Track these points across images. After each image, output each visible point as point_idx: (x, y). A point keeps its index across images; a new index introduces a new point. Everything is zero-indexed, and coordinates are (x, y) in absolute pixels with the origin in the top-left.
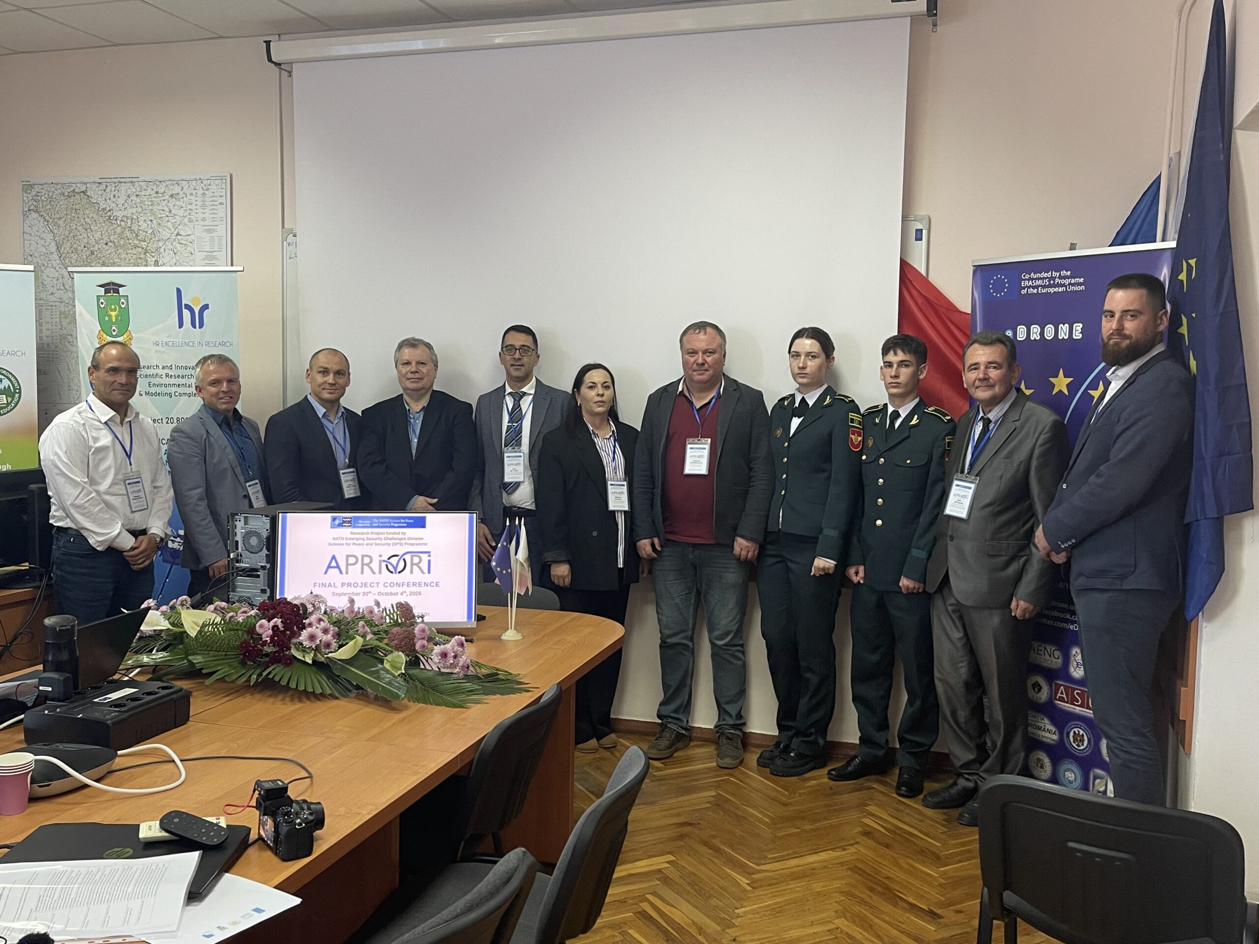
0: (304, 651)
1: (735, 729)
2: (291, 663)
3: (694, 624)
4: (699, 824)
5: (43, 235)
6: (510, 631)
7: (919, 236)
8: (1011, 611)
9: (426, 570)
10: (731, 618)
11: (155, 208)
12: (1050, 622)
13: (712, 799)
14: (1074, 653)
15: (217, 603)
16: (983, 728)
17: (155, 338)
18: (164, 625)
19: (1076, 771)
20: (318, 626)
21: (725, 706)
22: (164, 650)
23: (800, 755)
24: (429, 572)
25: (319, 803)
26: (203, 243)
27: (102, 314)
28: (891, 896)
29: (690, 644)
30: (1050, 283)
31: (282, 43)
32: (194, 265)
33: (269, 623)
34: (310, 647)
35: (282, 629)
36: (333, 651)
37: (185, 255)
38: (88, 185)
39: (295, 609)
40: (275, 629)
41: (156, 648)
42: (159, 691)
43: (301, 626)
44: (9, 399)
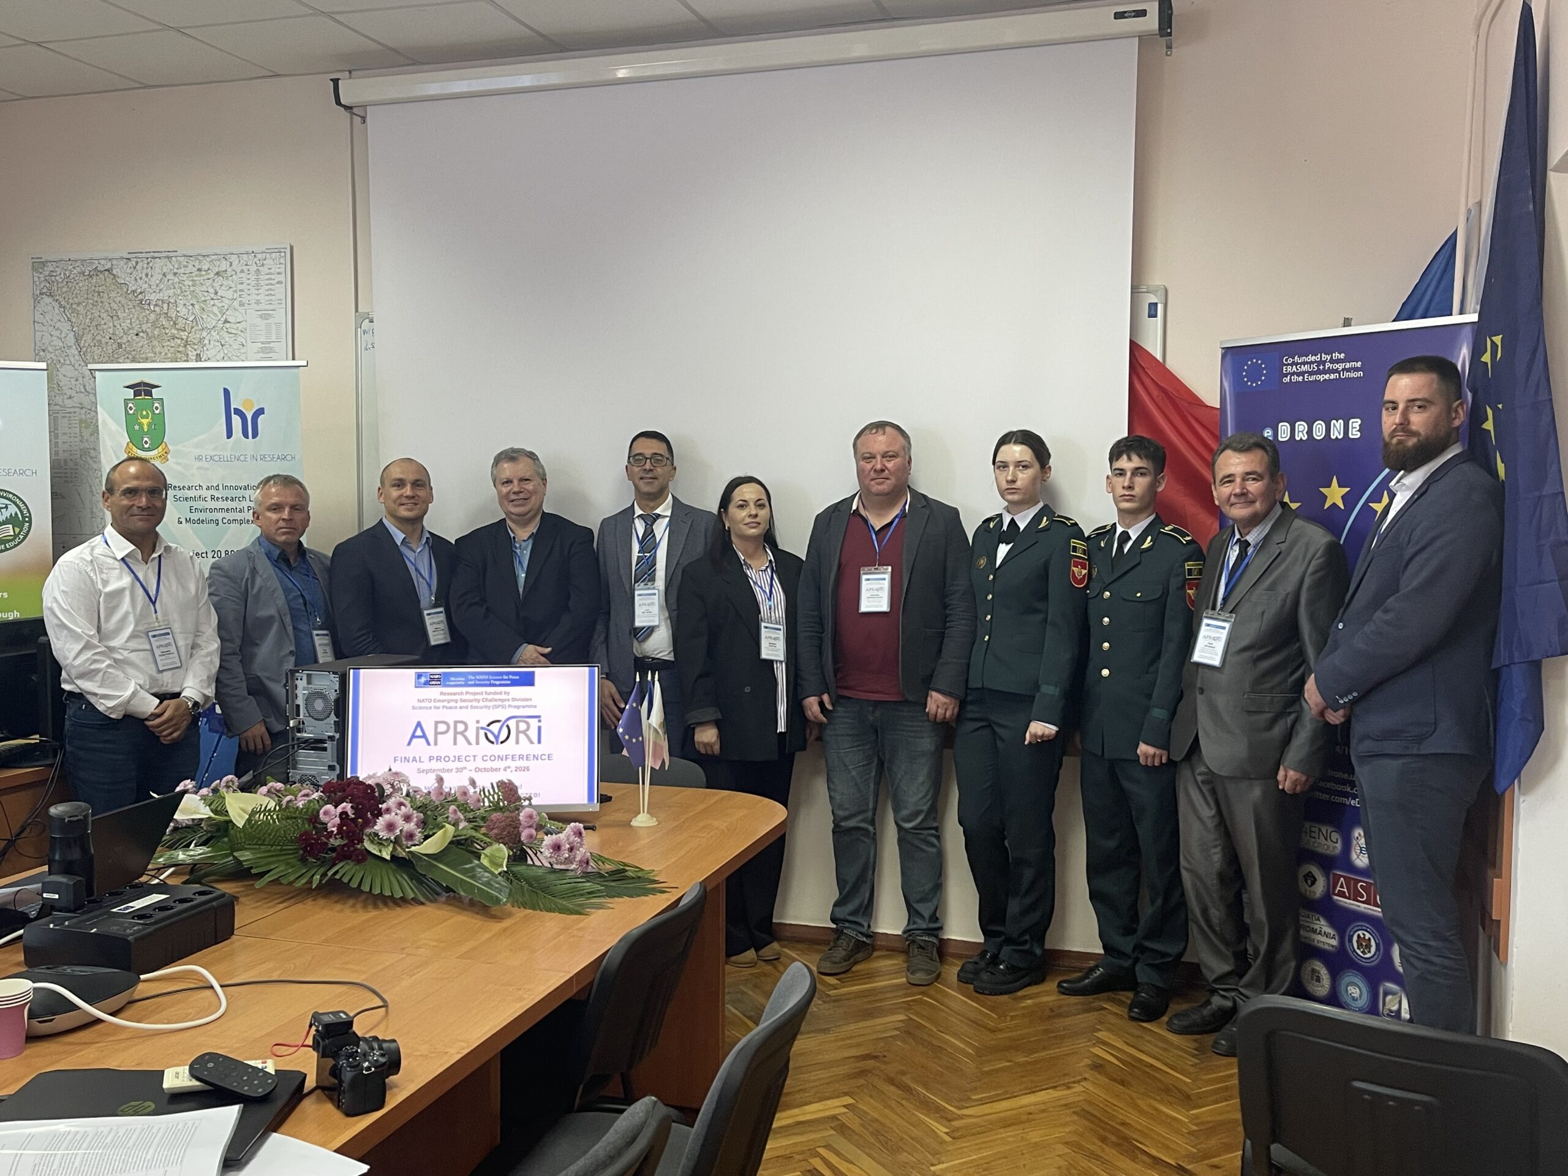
0: (381, 844)
1: (929, 935)
2: (364, 860)
3: (876, 802)
4: (884, 1056)
5: (58, 325)
6: (639, 816)
7: (1153, 312)
8: (1277, 783)
9: (535, 739)
10: (921, 795)
11: (198, 289)
12: (1325, 797)
13: (901, 1025)
14: (1356, 835)
15: (271, 784)
16: (1243, 931)
17: (197, 452)
18: (205, 812)
19: (1360, 984)
20: (398, 811)
21: (916, 906)
22: (204, 844)
23: (1011, 968)
24: (539, 742)
25: (394, 1041)
26: (258, 333)
27: (131, 422)
28: (1128, 1146)
29: (871, 828)
30: (1319, 369)
31: (351, 81)
32: (247, 360)
33: (335, 808)
34: (388, 839)
35: (352, 816)
36: (418, 843)
37: (235, 347)
38: (114, 262)
39: (369, 791)
40: (344, 816)
41: (195, 842)
42: (194, 897)
43: (376, 812)
44: (17, 530)
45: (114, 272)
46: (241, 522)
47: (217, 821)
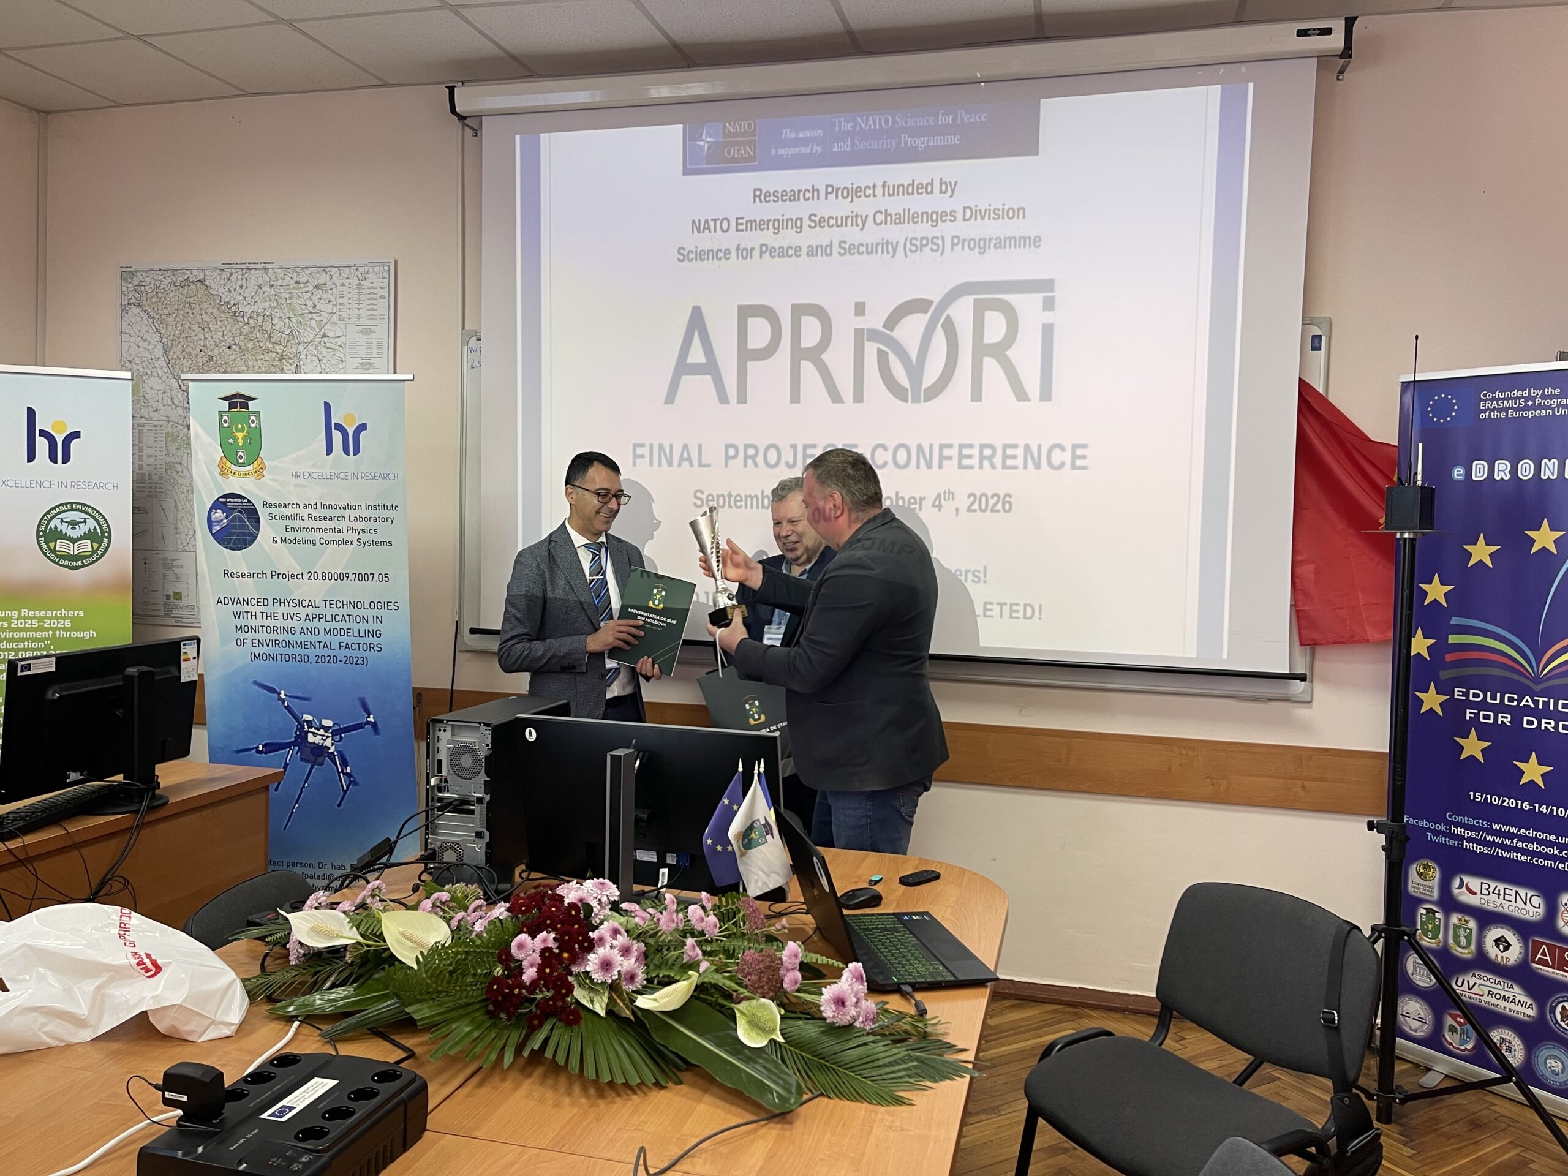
0: (593, 991)
2: (576, 1017)
5: (147, 336)
11: (295, 302)
12: (1526, 859)
15: (436, 895)
17: (295, 468)
18: (347, 936)
20: (615, 942)
22: (346, 983)
26: (358, 348)
27: (225, 435)
30: (1526, 405)
31: (464, 88)
32: (345, 373)
33: (533, 939)
34: (604, 983)
35: (557, 951)
36: (640, 987)
37: (333, 362)
38: (207, 272)
39: (573, 913)
40: (547, 954)
41: (333, 978)
42: (375, 1086)
43: (586, 945)
44: (96, 546)
45: (207, 283)
46: (339, 543)
47: (366, 948)
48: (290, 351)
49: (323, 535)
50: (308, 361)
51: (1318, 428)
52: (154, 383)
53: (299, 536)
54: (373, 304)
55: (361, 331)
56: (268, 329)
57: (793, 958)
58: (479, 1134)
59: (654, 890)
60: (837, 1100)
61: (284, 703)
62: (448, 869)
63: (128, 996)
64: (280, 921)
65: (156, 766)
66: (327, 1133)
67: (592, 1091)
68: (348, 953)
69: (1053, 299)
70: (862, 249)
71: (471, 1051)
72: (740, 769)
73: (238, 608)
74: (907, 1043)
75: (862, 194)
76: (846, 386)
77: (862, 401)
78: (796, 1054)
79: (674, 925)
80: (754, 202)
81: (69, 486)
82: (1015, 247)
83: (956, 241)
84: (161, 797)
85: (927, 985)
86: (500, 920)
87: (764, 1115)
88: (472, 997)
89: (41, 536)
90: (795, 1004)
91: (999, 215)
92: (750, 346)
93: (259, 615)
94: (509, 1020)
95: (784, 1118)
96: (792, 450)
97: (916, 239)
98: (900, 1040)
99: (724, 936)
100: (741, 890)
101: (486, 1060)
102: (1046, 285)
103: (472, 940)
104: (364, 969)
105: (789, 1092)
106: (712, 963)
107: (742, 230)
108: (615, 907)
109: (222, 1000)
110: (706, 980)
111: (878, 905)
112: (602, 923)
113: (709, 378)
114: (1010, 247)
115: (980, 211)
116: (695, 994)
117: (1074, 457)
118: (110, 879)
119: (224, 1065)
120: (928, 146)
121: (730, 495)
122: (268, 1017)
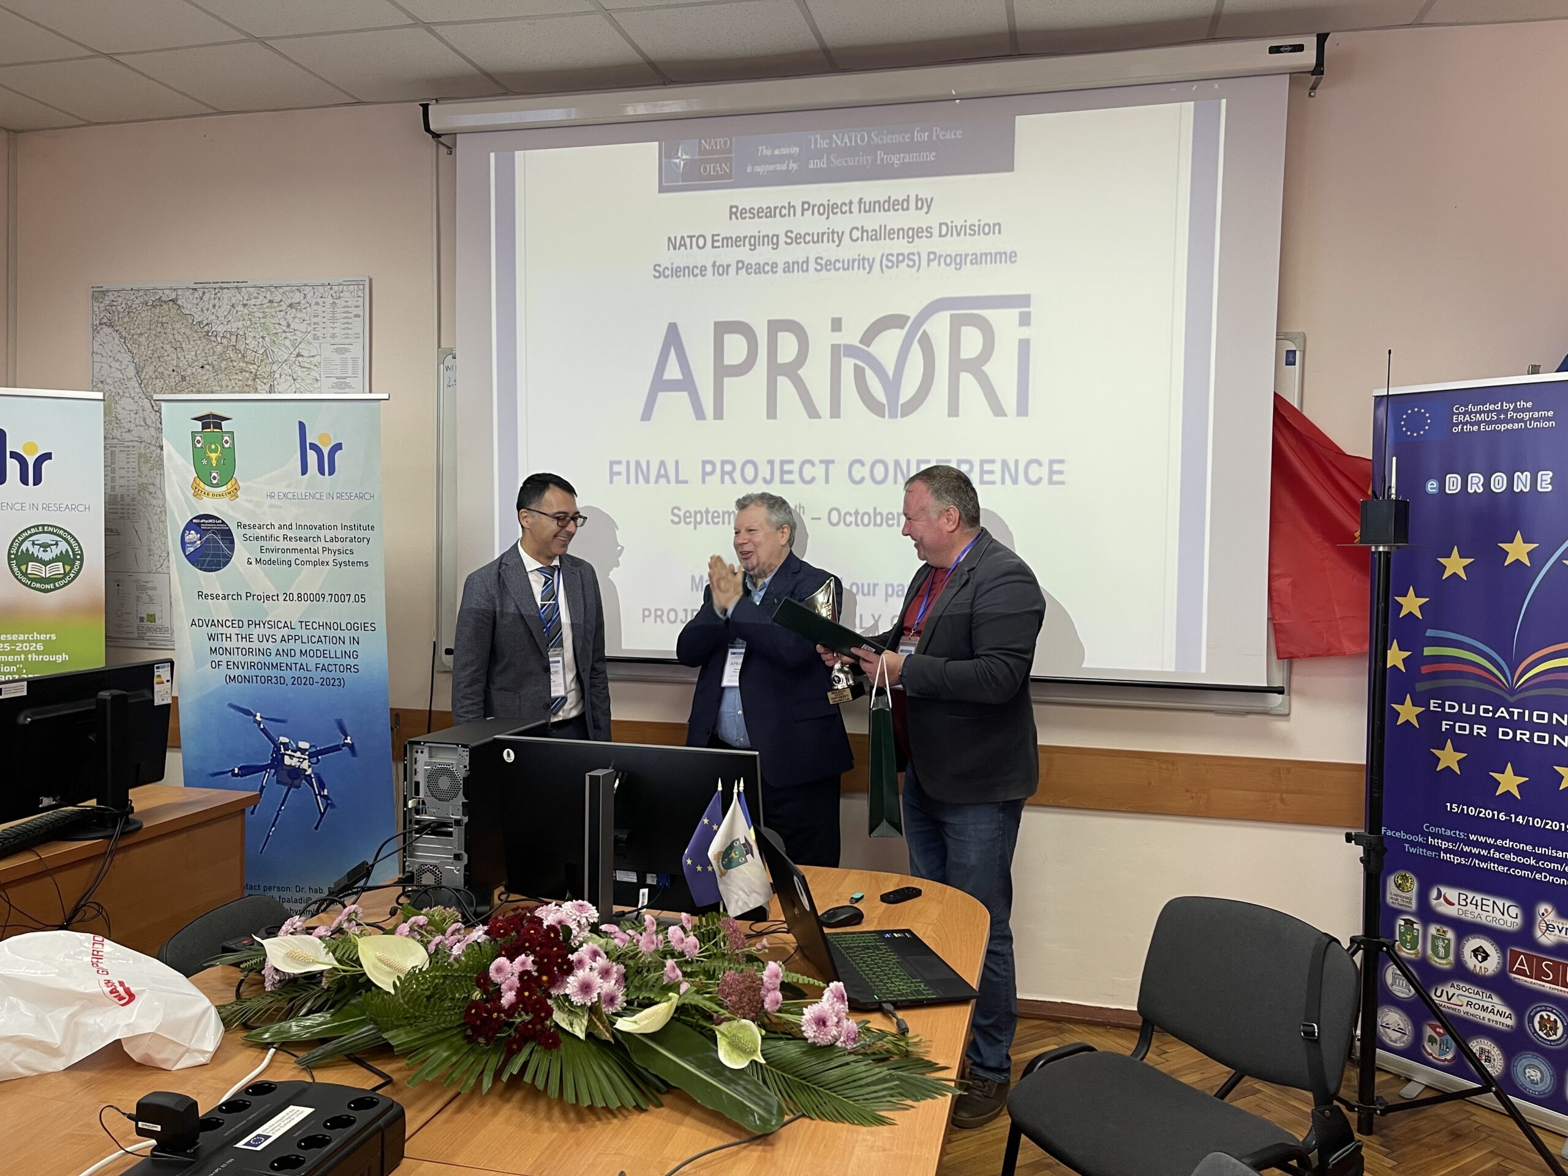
0: (571, 1012)
2: (556, 1044)
5: (119, 356)
11: (269, 321)
12: (1503, 869)
14: (1542, 910)
15: (413, 919)
17: (269, 488)
18: (327, 961)
19: (1541, 1069)
20: (594, 964)
22: (322, 1009)
26: (332, 367)
27: (199, 457)
30: (1498, 418)
31: (441, 108)
33: (511, 962)
34: (583, 1006)
35: (535, 974)
36: (620, 1009)
37: (308, 382)
38: (180, 292)
39: (552, 935)
40: (526, 978)
41: (309, 1004)
42: (352, 1113)
43: (565, 967)
44: (68, 568)
45: (180, 302)
46: (315, 564)
47: (343, 973)
48: (264, 370)
49: (298, 556)
50: (282, 380)
51: (1293, 442)
52: (126, 403)
53: (274, 556)
54: (348, 323)
55: (336, 350)
56: (242, 348)
57: (774, 979)
58: (457, 1161)
59: (634, 911)
60: (818, 1121)
61: (259, 725)
62: (426, 892)
63: (102, 1025)
64: (255, 946)
65: (130, 791)
66: (303, 1162)
67: (572, 1115)
68: (324, 979)
69: (1029, 313)
70: (838, 265)
71: (448, 1078)
72: (720, 788)
73: (213, 630)
74: (888, 1063)
75: (839, 210)
76: (823, 403)
77: (839, 417)
78: (778, 1075)
79: (653, 947)
80: (731, 218)
81: (40, 507)
82: (991, 262)
83: (932, 256)
84: (135, 822)
85: (908, 1003)
86: (478, 943)
87: (745, 1137)
88: (451, 1021)
89: (13, 560)
90: (776, 1024)
91: (974, 231)
92: (727, 361)
93: (234, 637)
94: (487, 1044)
95: (765, 1140)
96: (769, 466)
97: (892, 255)
98: (881, 1058)
99: (704, 957)
100: (721, 910)
101: (463, 1087)
102: (1022, 301)
103: (450, 964)
104: (340, 995)
105: (770, 1112)
106: (692, 984)
107: (719, 247)
108: (594, 928)
109: (195, 1029)
110: (686, 1001)
111: (859, 923)
112: (581, 945)
113: (685, 395)
114: (986, 263)
115: (956, 227)
116: (676, 1015)
117: (1052, 473)
118: (84, 905)
119: (199, 1094)
120: (904, 162)
121: (707, 512)
122: (243, 1045)
